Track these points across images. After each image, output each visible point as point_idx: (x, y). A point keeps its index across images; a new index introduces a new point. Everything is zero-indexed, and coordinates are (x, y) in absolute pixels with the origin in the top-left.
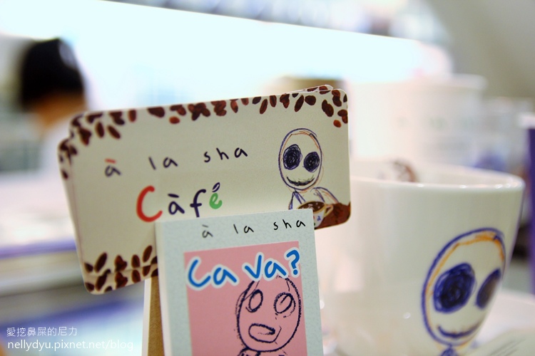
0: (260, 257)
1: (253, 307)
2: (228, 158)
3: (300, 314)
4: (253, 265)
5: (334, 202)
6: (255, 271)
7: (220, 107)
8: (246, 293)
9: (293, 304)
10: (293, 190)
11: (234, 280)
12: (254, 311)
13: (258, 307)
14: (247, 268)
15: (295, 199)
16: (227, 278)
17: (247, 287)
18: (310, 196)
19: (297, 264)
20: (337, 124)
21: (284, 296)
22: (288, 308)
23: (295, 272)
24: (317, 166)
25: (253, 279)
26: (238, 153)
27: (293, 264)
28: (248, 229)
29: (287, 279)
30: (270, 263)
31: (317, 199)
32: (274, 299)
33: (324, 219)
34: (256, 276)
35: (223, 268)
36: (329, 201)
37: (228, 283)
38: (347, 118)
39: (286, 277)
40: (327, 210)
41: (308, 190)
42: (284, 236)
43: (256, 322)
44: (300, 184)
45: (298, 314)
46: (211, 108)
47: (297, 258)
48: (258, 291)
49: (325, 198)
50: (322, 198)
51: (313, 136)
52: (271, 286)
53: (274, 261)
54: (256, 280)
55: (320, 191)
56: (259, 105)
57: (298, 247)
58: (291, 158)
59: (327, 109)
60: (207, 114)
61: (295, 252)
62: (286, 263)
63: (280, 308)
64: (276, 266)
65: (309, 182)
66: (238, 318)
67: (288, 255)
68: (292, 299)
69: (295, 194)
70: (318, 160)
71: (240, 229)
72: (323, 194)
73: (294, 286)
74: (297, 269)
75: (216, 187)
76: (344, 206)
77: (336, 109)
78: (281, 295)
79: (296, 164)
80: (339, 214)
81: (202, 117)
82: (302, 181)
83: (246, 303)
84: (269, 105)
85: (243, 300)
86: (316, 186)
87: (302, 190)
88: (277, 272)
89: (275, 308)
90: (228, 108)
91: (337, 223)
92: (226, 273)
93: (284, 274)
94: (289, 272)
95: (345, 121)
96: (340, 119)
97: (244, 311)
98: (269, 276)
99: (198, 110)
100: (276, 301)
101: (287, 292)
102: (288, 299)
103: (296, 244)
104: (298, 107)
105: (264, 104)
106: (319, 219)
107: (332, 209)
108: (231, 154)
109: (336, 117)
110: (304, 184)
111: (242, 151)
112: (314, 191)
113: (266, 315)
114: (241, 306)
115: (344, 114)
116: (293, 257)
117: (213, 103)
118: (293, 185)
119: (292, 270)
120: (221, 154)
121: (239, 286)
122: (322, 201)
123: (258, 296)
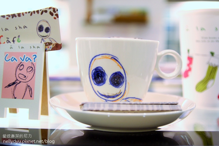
0: (25, 56)
1: (21, 69)
2: (22, 28)
3: (34, 73)
4: (22, 57)
5: (56, 43)
6: (23, 59)
7: (19, 15)
8: (19, 65)
9: (32, 70)
10: (42, 38)
11: (17, 61)
12: (21, 70)
13: (22, 69)
14: (21, 58)
15: (42, 41)
16: (15, 60)
17: (20, 63)
18: (47, 40)
19: (35, 59)
20: (55, 18)
21: (30, 67)
22: (31, 71)
23: (35, 61)
24: (49, 31)
25: (22, 61)
26: (25, 27)
27: (34, 59)
28: (22, 48)
29: (32, 63)
30: (27, 58)
31: (50, 42)
32: (27, 68)
33: (52, 48)
34: (23, 61)
35: (14, 57)
36: (54, 42)
37: (15, 61)
38: (58, 16)
39: (32, 62)
40: (53, 45)
41: (47, 39)
42: (33, 50)
43: (21, 73)
44: (44, 37)
45: (33, 73)
46: (17, 15)
47: (36, 57)
48: (23, 65)
49: (52, 41)
50: (51, 41)
51: (47, 22)
52: (27, 64)
53: (29, 57)
54: (23, 62)
55: (51, 39)
56: (30, 13)
57: (36, 54)
58: (41, 29)
59: (51, 14)
60: (16, 16)
61: (35, 55)
62: (32, 58)
63: (28, 70)
64: (29, 59)
65: (47, 36)
66: (16, 71)
67: (33, 56)
68: (32, 68)
69: (42, 39)
70: (49, 29)
71: (20, 47)
72: (51, 40)
73: (34, 65)
74: (35, 60)
75: (19, 36)
76: (59, 44)
77: (54, 14)
78: (29, 67)
79: (42, 30)
80: (58, 47)
81: (14, 17)
82: (44, 36)
83: (19, 68)
84: (33, 13)
85: (18, 67)
86: (49, 37)
87: (45, 38)
88: (29, 60)
89: (27, 70)
90: (21, 15)
91: (57, 50)
92: (15, 59)
93: (31, 61)
94: (33, 61)
95: (58, 17)
96: (56, 17)
97: (18, 70)
98: (26, 61)
99: (14, 16)
100: (28, 68)
101: (31, 66)
102: (31, 68)
103: (36, 53)
104: (42, 13)
105: (31, 13)
106: (51, 48)
107: (55, 45)
108: (23, 27)
109: (54, 16)
110: (45, 37)
111: (26, 27)
112: (48, 39)
113: (24, 72)
114: (17, 68)
115: (57, 15)
116: (35, 57)
117: (17, 14)
118: (42, 37)
119: (34, 60)
120: (20, 27)
121: (18, 63)
122: (51, 42)
123: (23, 66)
